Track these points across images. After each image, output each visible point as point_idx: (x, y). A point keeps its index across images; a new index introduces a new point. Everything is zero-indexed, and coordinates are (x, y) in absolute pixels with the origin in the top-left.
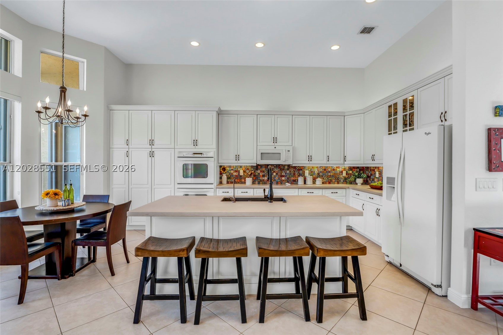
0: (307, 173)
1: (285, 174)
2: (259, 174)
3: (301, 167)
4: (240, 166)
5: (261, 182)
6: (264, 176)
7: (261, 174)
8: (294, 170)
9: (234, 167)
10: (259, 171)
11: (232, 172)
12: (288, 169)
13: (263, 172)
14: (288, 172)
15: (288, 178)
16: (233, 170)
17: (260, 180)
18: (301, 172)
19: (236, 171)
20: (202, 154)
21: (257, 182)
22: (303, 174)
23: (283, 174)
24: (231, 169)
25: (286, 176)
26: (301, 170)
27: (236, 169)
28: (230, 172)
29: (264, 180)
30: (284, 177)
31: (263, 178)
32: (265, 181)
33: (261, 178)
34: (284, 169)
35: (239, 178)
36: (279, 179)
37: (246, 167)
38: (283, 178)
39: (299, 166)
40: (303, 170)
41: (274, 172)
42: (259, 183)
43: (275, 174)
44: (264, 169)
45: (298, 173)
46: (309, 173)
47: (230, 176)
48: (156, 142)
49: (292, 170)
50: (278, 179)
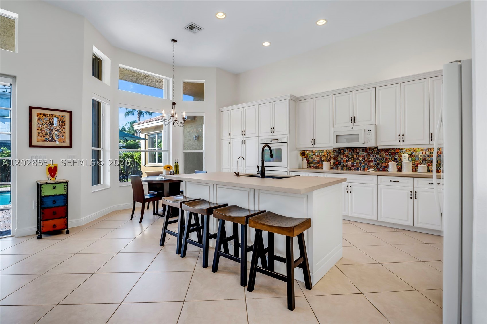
0: (405, 157)
1: (374, 159)
2: (342, 159)
3: (396, 149)
4: (322, 150)
5: (344, 168)
6: (347, 161)
7: (344, 159)
8: (387, 153)
9: (316, 152)
10: (342, 156)
11: (314, 156)
12: (378, 153)
13: (347, 156)
14: (378, 156)
15: (378, 164)
16: (315, 155)
17: (343, 165)
18: (396, 156)
19: (318, 156)
20: (278, 140)
21: (339, 168)
22: (399, 159)
23: (372, 159)
24: (313, 153)
25: (375, 161)
26: (397, 153)
27: (318, 154)
28: (312, 156)
29: (347, 166)
30: (372, 162)
31: (347, 164)
32: (349, 167)
33: (344, 163)
34: (372, 153)
35: (320, 163)
36: (367, 165)
37: (328, 151)
38: (372, 164)
39: (393, 149)
40: (399, 154)
41: (360, 156)
42: (342, 169)
43: (360, 159)
44: (347, 153)
45: (392, 158)
46: (408, 158)
47: (312, 161)
48: (246, 133)
49: (384, 153)
50: (365, 165)
